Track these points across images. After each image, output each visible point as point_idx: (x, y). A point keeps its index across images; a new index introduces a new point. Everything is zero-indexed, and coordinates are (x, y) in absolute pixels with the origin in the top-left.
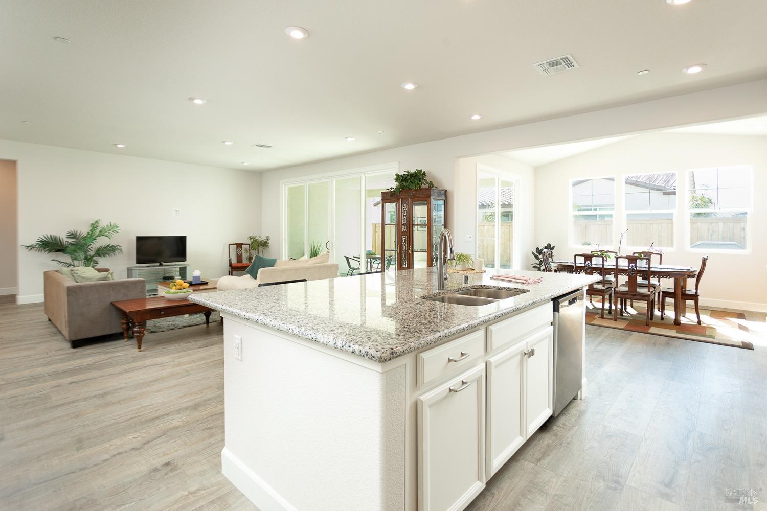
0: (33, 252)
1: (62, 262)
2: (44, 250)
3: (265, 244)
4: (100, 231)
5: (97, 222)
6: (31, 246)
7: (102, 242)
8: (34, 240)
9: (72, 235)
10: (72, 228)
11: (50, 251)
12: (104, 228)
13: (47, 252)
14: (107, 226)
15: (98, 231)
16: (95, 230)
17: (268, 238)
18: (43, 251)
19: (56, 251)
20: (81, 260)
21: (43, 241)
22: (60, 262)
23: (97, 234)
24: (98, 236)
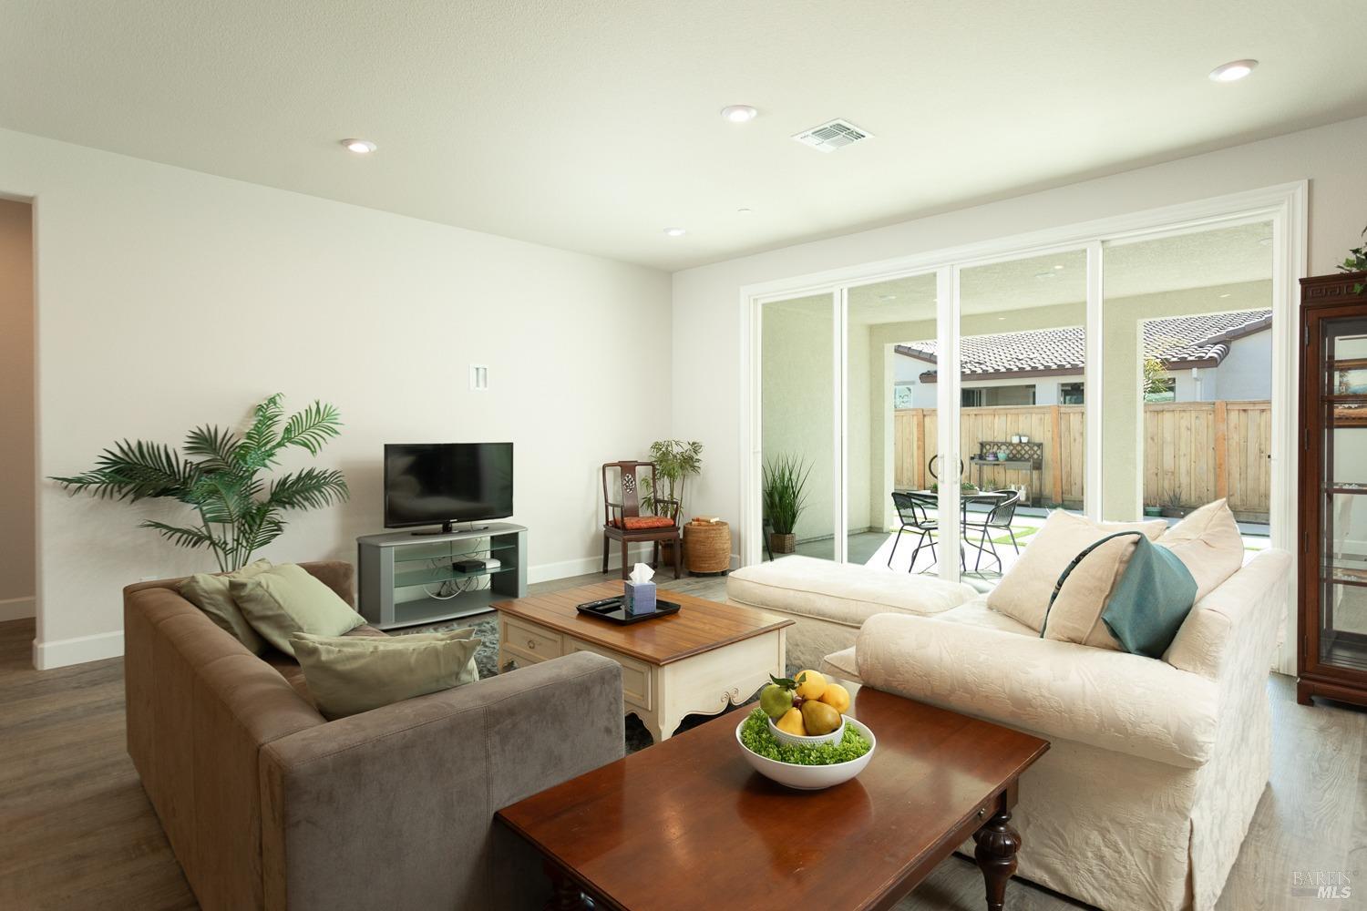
0: (84, 499)
1: (178, 530)
2: (119, 491)
3: (688, 463)
4: (288, 430)
5: (272, 401)
6: (79, 480)
7: (288, 463)
8: (87, 460)
9: (203, 441)
10: (202, 422)
11: (139, 494)
12: (296, 421)
13: (131, 496)
14: (308, 412)
15: (279, 430)
16: (269, 426)
17: (695, 447)
18: (117, 496)
19: (157, 495)
20: (232, 522)
21: (115, 463)
22: (170, 529)
23: (278, 439)
24: (280, 445)
